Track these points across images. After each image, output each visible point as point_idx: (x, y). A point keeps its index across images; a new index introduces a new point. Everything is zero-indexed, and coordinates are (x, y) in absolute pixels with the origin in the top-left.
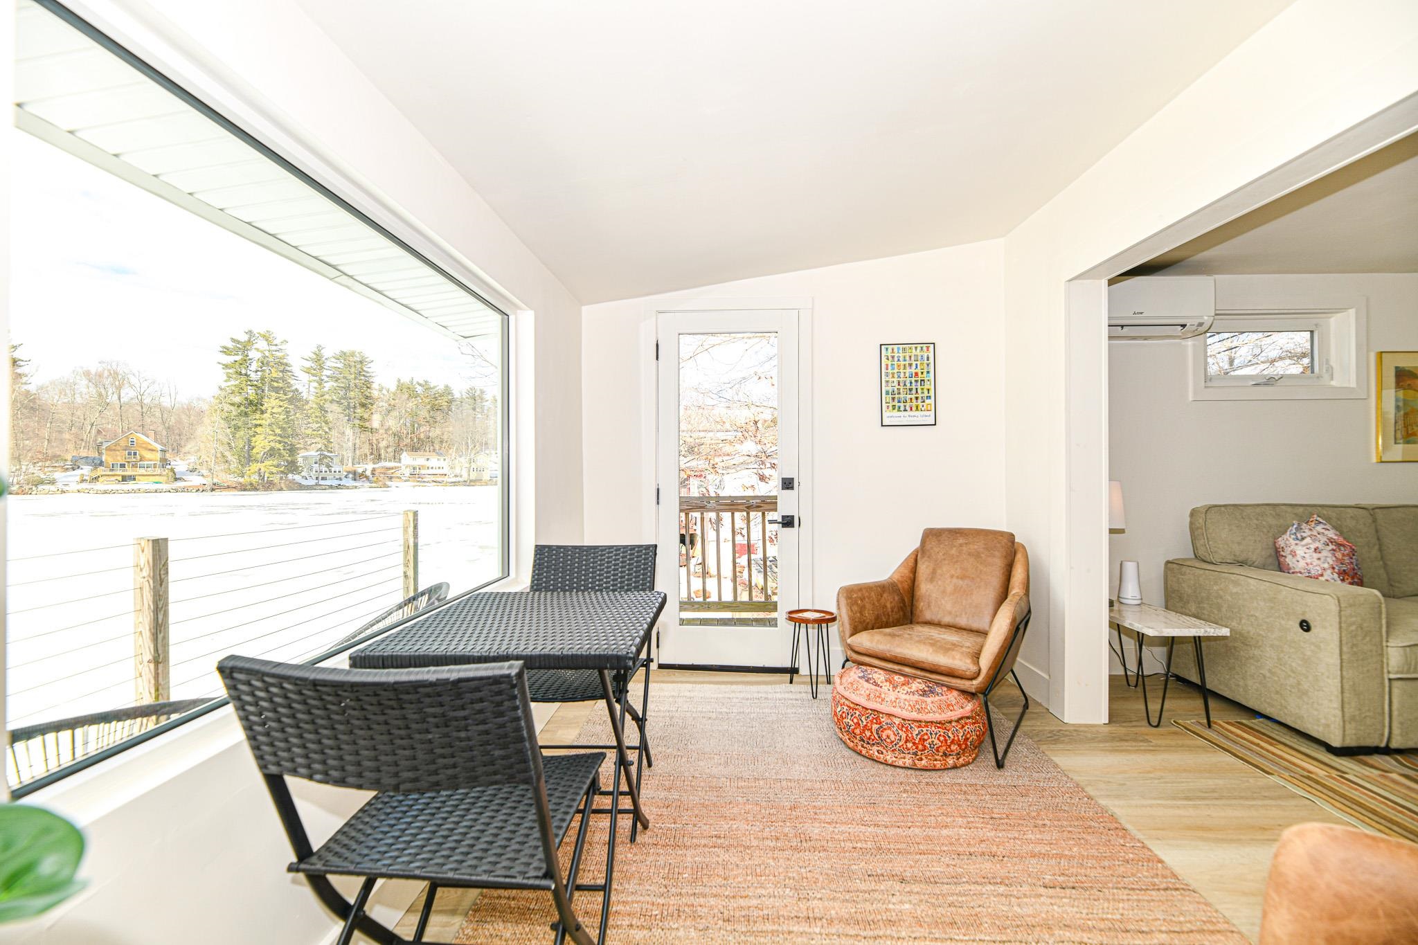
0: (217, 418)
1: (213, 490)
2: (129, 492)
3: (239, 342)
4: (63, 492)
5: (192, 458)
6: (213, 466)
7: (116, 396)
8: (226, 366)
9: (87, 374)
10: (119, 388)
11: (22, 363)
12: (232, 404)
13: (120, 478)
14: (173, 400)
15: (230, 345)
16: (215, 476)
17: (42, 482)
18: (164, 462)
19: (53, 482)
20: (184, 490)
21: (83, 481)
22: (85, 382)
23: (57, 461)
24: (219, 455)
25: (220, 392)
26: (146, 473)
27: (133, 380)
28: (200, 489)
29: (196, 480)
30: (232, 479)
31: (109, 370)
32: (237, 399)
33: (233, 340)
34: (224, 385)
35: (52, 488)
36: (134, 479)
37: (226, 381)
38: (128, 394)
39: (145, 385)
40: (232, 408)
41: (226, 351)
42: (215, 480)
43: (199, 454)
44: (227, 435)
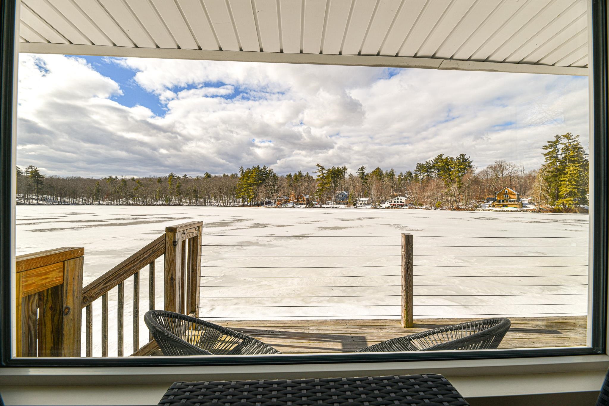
0: (541, 179)
1: (539, 212)
2: (505, 211)
3: (552, 142)
4: (484, 210)
5: (531, 198)
6: (539, 201)
7: (501, 174)
8: (546, 155)
9: (491, 167)
10: (502, 171)
11: (473, 167)
12: (549, 172)
13: (502, 206)
14: (523, 173)
15: (547, 144)
16: (540, 205)
17: (478, 207)
18: (519, 199)
19: (481, 207)
20: (527, 211)
21: (490, 207)
22: (491, 170)
23: (482, 200)
24: (542, 196)
25: (543, 167)
26: (511, 204)
27: (508, 167)
28: (533, 211)
29: (532, 207)
30: (549, 207)
31: (499, 165)
32: (551, 169)
33: (549, 142)
34: (544, 164)
35: (481, 209)
36: (507, 206)
37: (545, 162)
38: (506, 173)
39: (511, 168)
40: (548, 174)
41: (546, 148)
42: (540, 207)
43: (533, 196)
44: (546, 186)
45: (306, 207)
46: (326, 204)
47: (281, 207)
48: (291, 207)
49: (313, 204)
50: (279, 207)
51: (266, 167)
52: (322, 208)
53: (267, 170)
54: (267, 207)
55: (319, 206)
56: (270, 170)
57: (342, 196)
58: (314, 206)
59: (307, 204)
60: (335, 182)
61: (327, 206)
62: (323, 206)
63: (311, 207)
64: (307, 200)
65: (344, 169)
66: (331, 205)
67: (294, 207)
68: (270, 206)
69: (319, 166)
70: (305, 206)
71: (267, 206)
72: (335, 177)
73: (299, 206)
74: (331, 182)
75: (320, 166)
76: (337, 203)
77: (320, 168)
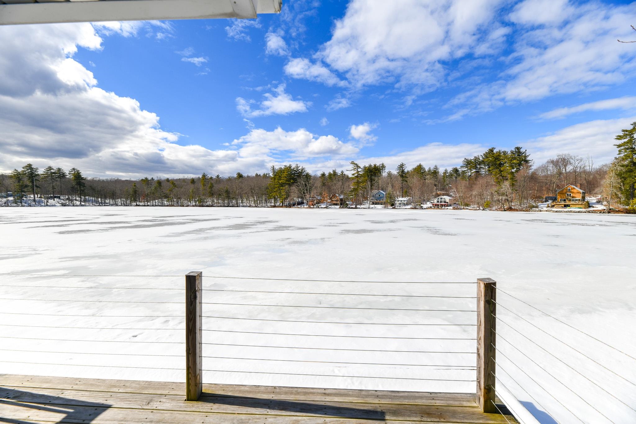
0: (612, 174)
1: (609, 212)
2: (566, 212)
3: (627, 131)
4: (541, 211)
5: (599, 197)
6: (609, 200)
7: (564, 170)
8: (619, 146)
9: (552, 162)
10: (565, 166)
11: (530, 161)
12: (623, 166)
13: (563, 206)
14: (591, 167)
15: (621, 134)
16: (611, 205)
17: (534, 207)
18: (583, 198)
19: (537, 207)
20: (594, 212)
21: (548, 207)
22: (551, 165)
23: (540, 199)
24: (614, 194)
25: (615, 160)
26: (574, 203)
27: (572, 161)
28: (601, 212)
29: (600, 207)
30: (621, 207)
31: (561, 159)
32: (626, 163)
33: (623, 131)
34: (617, 156)
35: (537, 209)
36: (569, 206)
37: (619, 154)
38: (569, 168)
39: (577, 163)
40: (622, 168)
41: (619, 138)
42: (611, 207)
43: (602, 194)
44: (618, 183)
45: (340, 208)
46: (361, 204)
47: (313, 208)
48: (324, 208)
49: (347, 204)
50: (312, 208)
51: (298, 166)
52: (357, 208)
53: (300, 169)
54: (299, 208)
55: (354, 206)
56: (303, 169)
57: (379, 196)
58: (348, 207)
59: (341, 204)
60: (372, 180)
61: (362, 206)
62: (358, 206)
63: (345, 208)
64: (341, 200)
65: (381, 167)
66: (367, 206)
67: (326, 208)
68: (302, 207)
69: (353, 164)
70: (339, 206)
71: (299, 206)
72: (371, 175)
73: (333, 206)
74: (366, 180)
75: (355, 164)
76: (373, 204)
77: (355, 166)
